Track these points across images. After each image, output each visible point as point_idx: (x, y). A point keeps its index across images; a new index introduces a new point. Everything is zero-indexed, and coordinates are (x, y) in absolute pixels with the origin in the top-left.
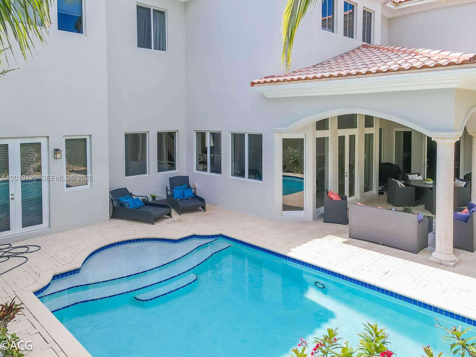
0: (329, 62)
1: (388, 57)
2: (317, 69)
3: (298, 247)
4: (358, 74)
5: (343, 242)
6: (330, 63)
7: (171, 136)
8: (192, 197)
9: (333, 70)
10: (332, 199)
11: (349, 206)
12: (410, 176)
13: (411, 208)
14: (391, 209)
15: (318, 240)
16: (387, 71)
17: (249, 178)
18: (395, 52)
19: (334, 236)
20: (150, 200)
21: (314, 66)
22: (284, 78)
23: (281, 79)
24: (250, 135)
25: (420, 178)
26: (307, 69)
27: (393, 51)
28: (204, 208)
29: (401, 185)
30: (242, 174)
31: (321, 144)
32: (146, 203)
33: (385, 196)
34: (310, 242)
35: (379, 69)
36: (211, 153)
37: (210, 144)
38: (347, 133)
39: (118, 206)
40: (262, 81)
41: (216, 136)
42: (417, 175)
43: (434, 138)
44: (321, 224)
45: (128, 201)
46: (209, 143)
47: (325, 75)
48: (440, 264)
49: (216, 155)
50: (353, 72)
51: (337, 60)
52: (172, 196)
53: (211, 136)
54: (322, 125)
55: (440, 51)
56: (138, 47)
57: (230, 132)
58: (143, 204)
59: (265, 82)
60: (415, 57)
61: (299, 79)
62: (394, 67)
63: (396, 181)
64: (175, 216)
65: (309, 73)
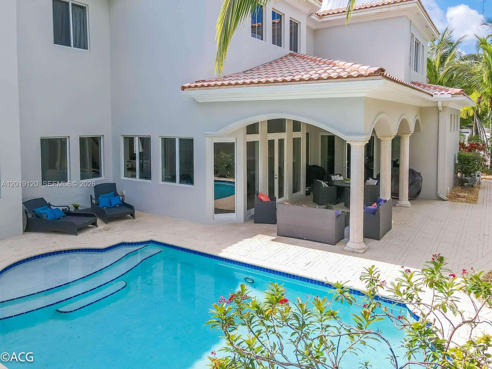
0: (258, 68)
1: (310, 67)
2: (247, 75)
3: (229, 247)
4: (284, 81)
5: (272, 240)
6: (260, 69)
7: (96, 141)
8: (120, 205)
9: (261, 76)
10: (262, 200)
11: (278, 206)
12: (333, 177)
13: (332, 205)
14: (315, 207)
15: (248, 240)
16: (309, 80)
17: (180, 182)
18: (317, 62)
19: (263, 235)
20: (72, 209)
21: (244, 72)
22: (214, 83)
23: (212, 84)
24: (181, 140)
25: (342, 178)
26: (237, 75)
27: (315, 61)
28: (133, 215)
29: (324, 185)
30: (173, 179)
31: (252, 148)
32: (68, 213)
33: (311, 196)
34: (240, 242)
35: (302, 77)
36: (140, 159)
37: (139, 150)
38: (276, 137)
39: (33, 218)
40: (193, 85)
41: (145, 142)
42: (339, 176)
43: (348, 141)
44: (253, 225)
45: (46, 211)
46: (137, 149)
47: (254, 81)
48: (353, 252)
49: (145, 161)
50: (280, 79)
51: (266, 67)
52: (98, 205)
53: (140, 141)
54: (252, 129)
55: (352, 63)
56: (55, 43)
57: (161, 137)
58: (63, 214)
59: (196, 86)
60: (333, 68)
61: (230, 84)
62: (315, 76)
63: (321, 181)
64: (101, 225)
65: (240, 78)
